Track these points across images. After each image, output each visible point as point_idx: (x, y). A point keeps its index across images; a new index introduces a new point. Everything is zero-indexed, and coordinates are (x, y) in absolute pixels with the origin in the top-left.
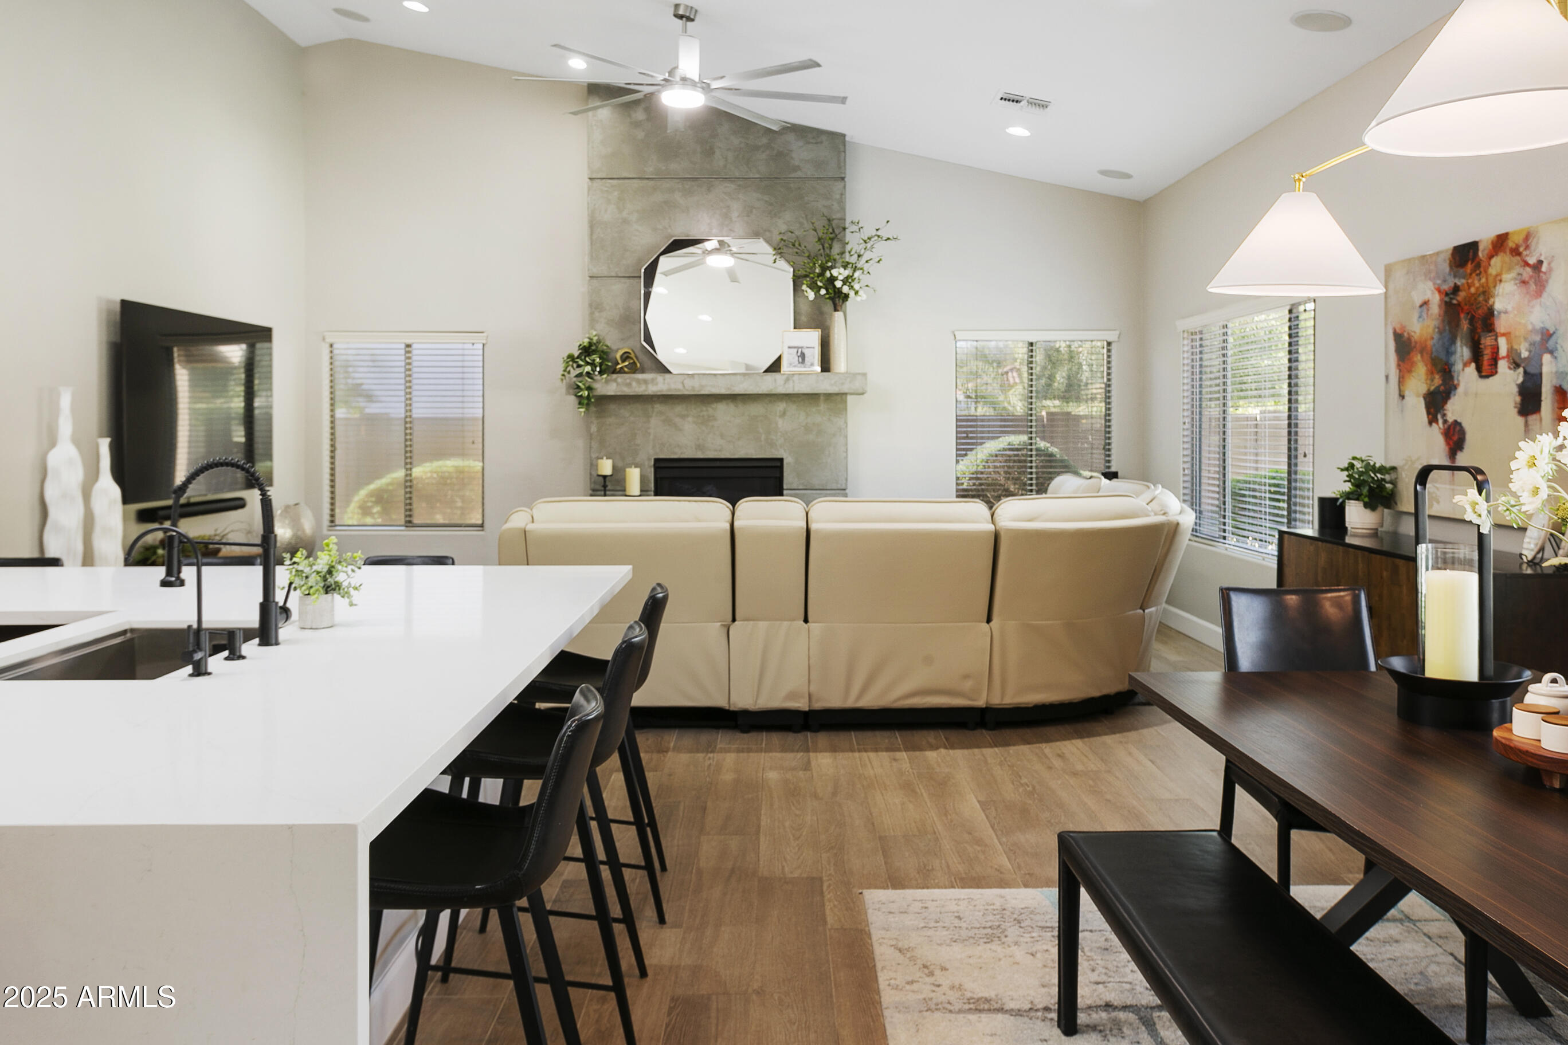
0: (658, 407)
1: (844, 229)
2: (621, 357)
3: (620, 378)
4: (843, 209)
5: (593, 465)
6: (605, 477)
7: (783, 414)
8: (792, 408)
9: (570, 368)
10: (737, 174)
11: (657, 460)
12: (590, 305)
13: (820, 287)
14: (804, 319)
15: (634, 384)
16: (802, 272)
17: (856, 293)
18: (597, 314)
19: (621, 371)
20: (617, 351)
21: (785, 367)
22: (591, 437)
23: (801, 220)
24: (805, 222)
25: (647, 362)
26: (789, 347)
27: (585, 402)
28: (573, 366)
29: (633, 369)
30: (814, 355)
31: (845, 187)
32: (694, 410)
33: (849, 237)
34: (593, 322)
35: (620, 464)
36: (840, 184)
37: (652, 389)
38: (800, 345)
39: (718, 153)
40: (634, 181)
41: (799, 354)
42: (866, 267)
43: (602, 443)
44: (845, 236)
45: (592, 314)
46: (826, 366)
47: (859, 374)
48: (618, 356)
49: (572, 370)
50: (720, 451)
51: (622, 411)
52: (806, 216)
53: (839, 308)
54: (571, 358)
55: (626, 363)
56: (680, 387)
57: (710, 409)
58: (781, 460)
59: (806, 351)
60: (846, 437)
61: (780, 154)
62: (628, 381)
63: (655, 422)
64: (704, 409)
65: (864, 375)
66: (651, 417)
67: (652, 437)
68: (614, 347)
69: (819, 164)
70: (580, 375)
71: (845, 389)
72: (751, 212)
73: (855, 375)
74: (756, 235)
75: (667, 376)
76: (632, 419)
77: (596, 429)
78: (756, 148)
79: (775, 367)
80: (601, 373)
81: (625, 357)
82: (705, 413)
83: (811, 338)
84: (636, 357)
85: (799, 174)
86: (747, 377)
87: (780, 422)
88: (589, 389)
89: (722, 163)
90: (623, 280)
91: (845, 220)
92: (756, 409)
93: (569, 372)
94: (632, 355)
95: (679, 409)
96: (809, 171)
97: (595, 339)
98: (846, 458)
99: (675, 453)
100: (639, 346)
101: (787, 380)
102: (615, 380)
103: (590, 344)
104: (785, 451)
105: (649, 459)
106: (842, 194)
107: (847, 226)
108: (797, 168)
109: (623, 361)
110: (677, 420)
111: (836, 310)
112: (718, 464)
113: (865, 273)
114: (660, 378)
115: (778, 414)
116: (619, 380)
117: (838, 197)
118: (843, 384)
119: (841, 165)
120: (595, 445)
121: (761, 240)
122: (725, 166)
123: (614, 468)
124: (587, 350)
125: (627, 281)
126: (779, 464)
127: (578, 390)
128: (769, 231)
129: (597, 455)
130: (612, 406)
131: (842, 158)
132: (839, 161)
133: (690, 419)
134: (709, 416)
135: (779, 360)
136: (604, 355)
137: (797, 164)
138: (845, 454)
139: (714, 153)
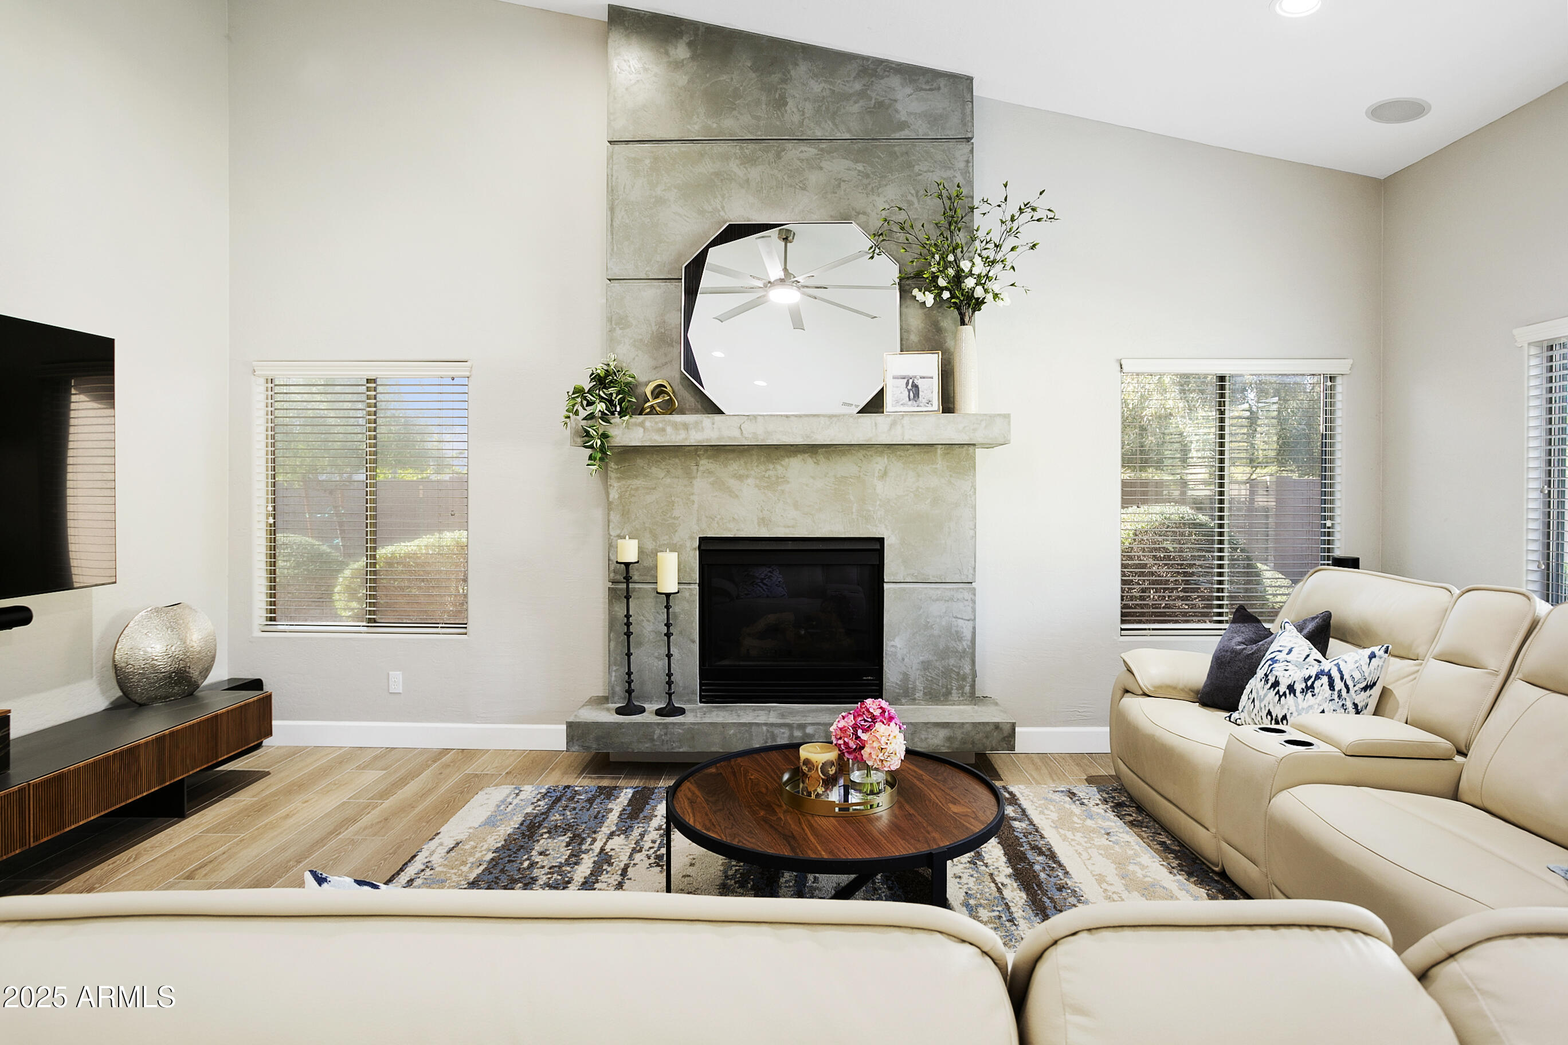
0: (705, 463)
1: (972, 209)
2: (652, 393)
3: (649, 421)
4: (970, 183)
5: (611, 547)
6: (627, 565)
7: (884, 475)
8: (895, 466)
9: (578, 407)
10: (819, 134)
11: (702, 540)
12: (610, 320)
13: (942, 289)
14: (914, 338)
15: (669, 429)
16: (910, 270)
17: (996, 296)
18: (619, 332)
19: (652, 411)
20: (647, 385)
21: (889, 403)
22: (609, 506)
23: (910, 197)
24: (915, 200)
25: (690, 400)
26: (894, 378)
27: (599, 455)
28: (582, 405)
29: (669, 408)
30: (931, 390)
31: (972, 151)
32: (756, 469)
33: (978, 219)
34: (611, 341)
35: (650, 545)
36: (965, 148)
37: (695, 438)
38: (911, 374)
39: (791, 104)
40: (673, 144)
41: (910, 387)
42: (1011, 258)
43: (625, 514)
44: (972, 221)
45: (611, 331)
46: (948, 405)
47: (999, 415)
48: (648, 391)
49: (580, 409)
50: (793, 527)
51: (654, 469)
52: (917, 192)
53: (967, 320)
54: (579, 391)
55: (659, 400)
56: (736, 433)
57: (778, 467)
58: (881, 540)
59: (919, 382)
60: (974, 507)
61: (880, 105)
62: (661, 425)
63: (701, 485)
64: (771, 466)
65: (1007, 417)
66: (694, 478)
67: (696, 506)
68: (642, 378)
69: (934, 119)
70: (591, 417)
71: (978, 437)
72: (839, 186)
73: (992, 417)
74: (844, 218)
75: (717, 417)
76: (668, 481)
77: (617, 496)
78: (845, 97)
79: (875, 405)
80: (622, 414)
81: (659, 391)
82: (770, 473)
83: (928, 365)
84: (674, 392)
85: (905, 133)
86: (835, 419)
87: (879, 486)
88: (604, 436)
89: (796, 118)
90: (656, 283)
91: (972, 198)
92: (845, 467)
93: (577, 413)
94: (669, 389)
95: (736, 466)
96: (921, 128)
97: (612, 364)
98: (974, 537)
99: (730, 530)
100: (678, 376)
101: (894, 424)
102: (642, 424)
103: (608, 373)
104: (886, 527)
105: (692, 538)
106: (968, 162)
107: (976, 204)
108: (903, 125)
109: (656, 397)
110: (732, 483)
111: (963, 323)
112: (790, 546)
113: (1008, 268)
114: (707, 420)
115: (876, 474)
116: (648, 424)
117: (962, 165)
118: (975, 430)
119: (967, 120)
120: (615, 517)
121: (854, 225)
122: (801, 123)
123: (641, 551)
124: (601, 381)
125: (662, 284)
126: (878, 547)
127: (587, 439)
128: (864, 213)
129: (618, 532)
130: (640, 462)
131: (968, 111)
132: (964, 114)
133: (750, 481)
134: (778, 477)
135: (881, 394)
136: (629, 389)
137: (903, 119)
138: (972, 532)
139: (786, 104)
